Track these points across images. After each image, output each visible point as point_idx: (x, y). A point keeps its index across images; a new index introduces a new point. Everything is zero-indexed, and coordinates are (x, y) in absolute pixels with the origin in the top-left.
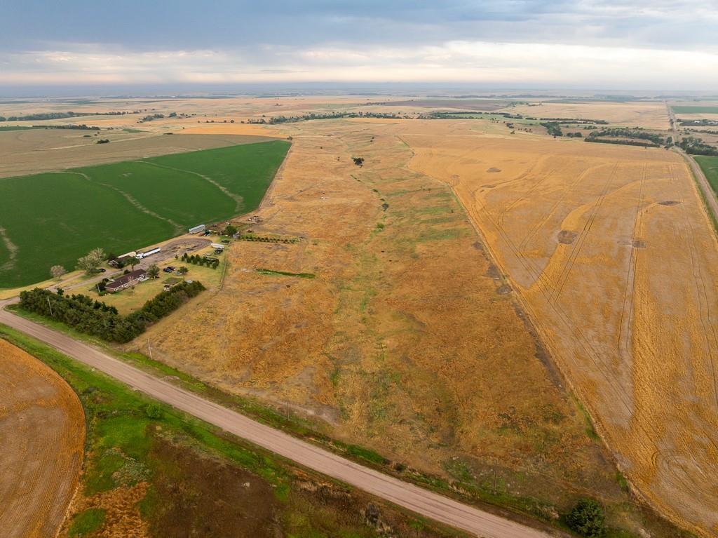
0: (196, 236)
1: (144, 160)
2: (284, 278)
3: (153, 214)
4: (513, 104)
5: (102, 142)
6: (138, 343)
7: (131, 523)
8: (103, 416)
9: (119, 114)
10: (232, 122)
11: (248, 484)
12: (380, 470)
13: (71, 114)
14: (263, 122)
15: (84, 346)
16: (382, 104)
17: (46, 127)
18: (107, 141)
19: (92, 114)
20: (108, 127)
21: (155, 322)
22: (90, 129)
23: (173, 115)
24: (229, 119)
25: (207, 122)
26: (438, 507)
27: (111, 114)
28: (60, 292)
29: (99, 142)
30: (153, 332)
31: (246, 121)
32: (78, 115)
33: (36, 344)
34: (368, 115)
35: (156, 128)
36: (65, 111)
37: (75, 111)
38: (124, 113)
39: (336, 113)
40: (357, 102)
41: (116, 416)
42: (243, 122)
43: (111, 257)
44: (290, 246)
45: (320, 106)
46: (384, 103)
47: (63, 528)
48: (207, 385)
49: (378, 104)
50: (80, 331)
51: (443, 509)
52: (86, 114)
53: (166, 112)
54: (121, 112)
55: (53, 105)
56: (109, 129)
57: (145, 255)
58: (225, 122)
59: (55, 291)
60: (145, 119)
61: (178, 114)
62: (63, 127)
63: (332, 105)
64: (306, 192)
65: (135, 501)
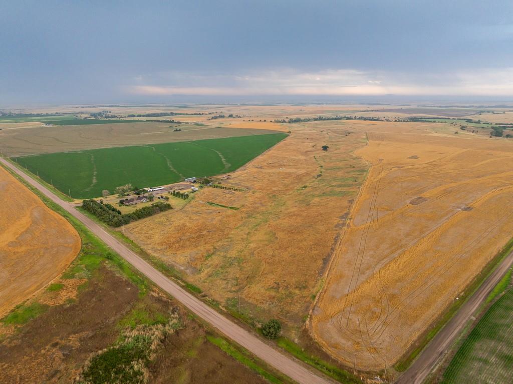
0: (188, 183)
1: (192, 141)
2: (220, 208)
3: (175, 170)
4: (481, 112)
5: (177, 130)
6: (123, 228)
7: (72, 291)
8: (86, 253)
9: (200, 114)
10: (265, 121)
11: (129, 289)
12: (193, 294)
13: (172, 114)
14: (284, 121)
15: (99, 227)
16: (375, 111)
17: (152, 121)
18: (180, 130)
19: (184, 114)
20: (186, 122)
21: (136, 220)
22: (175, 122)
23: (231, 116)
24: (263, 119)
25: (249, 121)
26: (206, 313)
27: (195, 114)
28: (102, 202)
29: (175, 131)
30: (132, 225)
31: (273, 120)
32: (176, 114)
33: (78, 223)
34: (361, 118)
35: (215, 124)
36: (169, 112)
37: (174, 112)
38: (203, 114)
39: (338, 116)
40: (358, 109)
41: (93, 254)
42: (271, 121)
43: (136, 189)
44: (236, 193)
45: (329, 112)
46: (378, 110)
47: (46, 287)
48: (142, 250)
49: (372, 111)
50: (100, 220)
51: (208, 314)
52: (180, 114)
53: (227, 114)
54: (201, 113)
55: (164, 108)
56: (186, 123)
57: (154, 190)
58: (260, 121)
59: (99, 202)
60: (213, 118)
61: (234, 116)
62: (161, 121)
63: (339, 111)
64: (273, 165)
65: (78, 284)
